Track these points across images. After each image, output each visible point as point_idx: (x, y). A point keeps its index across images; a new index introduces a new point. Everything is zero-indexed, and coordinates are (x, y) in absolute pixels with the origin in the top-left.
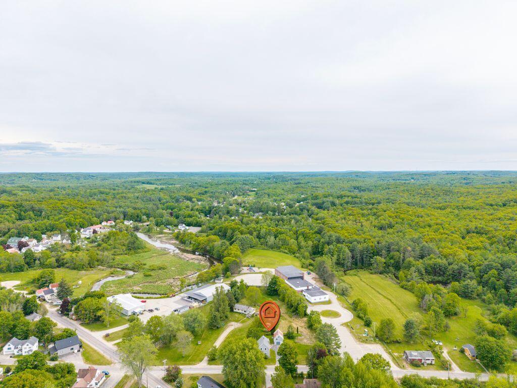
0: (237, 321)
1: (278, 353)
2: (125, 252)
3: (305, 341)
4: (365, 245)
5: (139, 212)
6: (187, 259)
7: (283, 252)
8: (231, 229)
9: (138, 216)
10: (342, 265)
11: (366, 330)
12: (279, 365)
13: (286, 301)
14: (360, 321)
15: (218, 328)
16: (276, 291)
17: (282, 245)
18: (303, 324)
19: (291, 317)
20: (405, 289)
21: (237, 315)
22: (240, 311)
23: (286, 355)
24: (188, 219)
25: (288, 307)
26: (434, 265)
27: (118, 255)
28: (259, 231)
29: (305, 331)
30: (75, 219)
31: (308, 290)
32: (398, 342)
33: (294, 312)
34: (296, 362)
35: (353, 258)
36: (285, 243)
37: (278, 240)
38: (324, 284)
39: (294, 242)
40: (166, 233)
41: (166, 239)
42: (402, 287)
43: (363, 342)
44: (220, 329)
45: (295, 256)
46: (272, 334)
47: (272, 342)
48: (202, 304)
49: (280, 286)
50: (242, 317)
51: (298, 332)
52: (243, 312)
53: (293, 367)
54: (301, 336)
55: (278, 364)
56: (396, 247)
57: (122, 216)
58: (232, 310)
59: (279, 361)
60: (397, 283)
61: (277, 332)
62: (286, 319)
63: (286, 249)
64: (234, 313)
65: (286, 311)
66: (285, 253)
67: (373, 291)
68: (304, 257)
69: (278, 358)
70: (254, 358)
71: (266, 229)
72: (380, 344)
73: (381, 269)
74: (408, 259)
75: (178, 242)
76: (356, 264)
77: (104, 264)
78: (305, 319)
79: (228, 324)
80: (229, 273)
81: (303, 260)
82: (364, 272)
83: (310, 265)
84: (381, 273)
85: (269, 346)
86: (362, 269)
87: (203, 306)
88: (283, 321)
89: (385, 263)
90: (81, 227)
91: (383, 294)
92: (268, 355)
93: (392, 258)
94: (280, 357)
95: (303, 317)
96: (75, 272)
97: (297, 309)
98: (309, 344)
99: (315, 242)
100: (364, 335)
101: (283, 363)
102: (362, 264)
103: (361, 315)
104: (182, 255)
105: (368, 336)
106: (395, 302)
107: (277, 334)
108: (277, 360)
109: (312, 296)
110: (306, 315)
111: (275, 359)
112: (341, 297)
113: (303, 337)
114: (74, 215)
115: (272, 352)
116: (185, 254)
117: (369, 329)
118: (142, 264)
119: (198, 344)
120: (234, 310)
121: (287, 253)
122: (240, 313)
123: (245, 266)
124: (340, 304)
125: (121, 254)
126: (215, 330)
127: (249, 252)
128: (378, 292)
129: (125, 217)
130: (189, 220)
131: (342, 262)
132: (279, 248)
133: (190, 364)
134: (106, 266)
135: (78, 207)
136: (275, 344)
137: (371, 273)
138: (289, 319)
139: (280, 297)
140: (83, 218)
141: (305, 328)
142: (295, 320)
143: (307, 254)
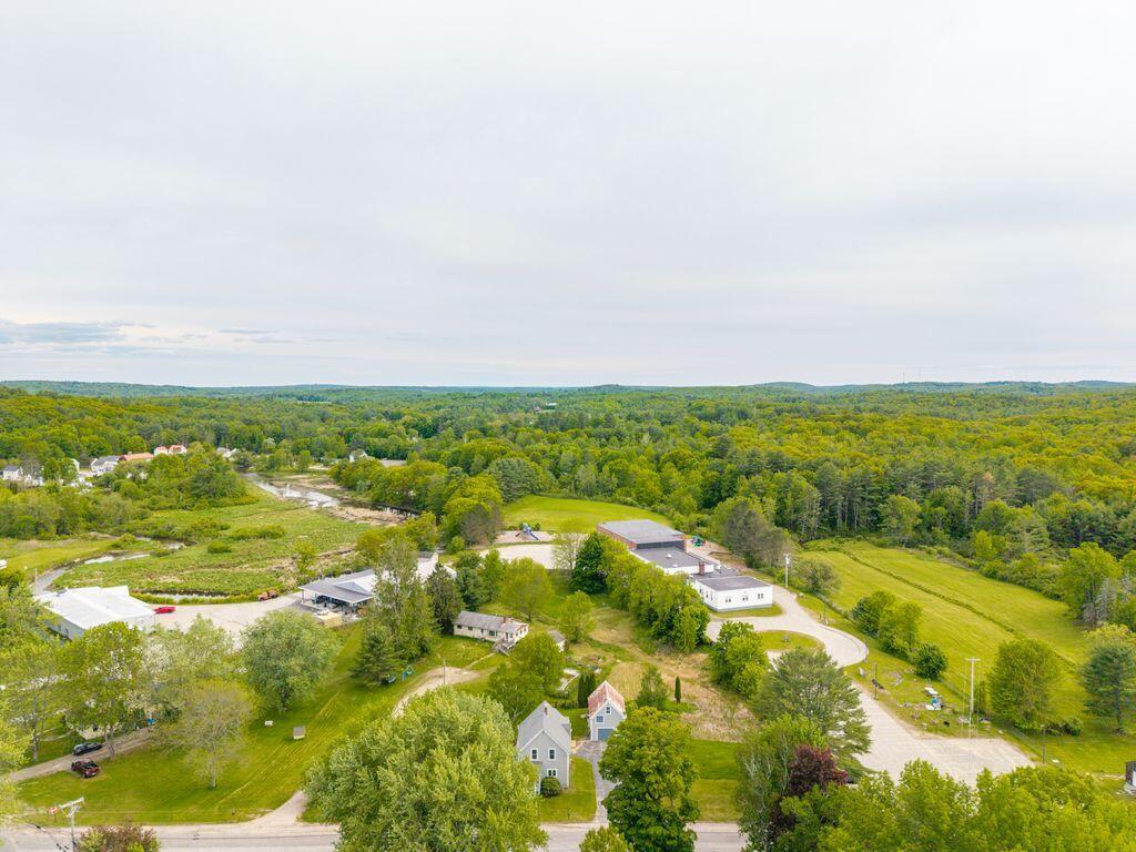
0: (460, 663)
1: (603, 765)
2: (184, 503)
3: (709, 726)
4: (857, 471)
5: (255, 428)
6: (352, 518)
7: (620, 502)
8: (482, 453)
9: (253, 439)
10: (794, 527)
11: (932, 691)
12: (606, 825)
13: (633, 604)
14: (895, 663)
15: (385, 683)
16: (599, 578)
17: (619, 486)
18: (694, 674)
19: (651, 653)
20: (1003, 579)
21: (462, 646)
22: (476, 633)
23: (639, 775)
24: (376, 440)
25: (641, 625)
26: (1073, 518)
27: (160, 509)
28: (556, 459)
29: (703, 696)
30: (80, 435)
31: (701, 574)
32: (1068, 731)
33: (660, 635)
34: (688, 810)
35: (823, 504)
36: (624, 479)
37: (608, 474)
38: (750, 565)
39: (651, 477)
40: (314, 472)
41: (310, 482)
42: (992, 575)
43: (933, 729)
44: (392, 689)
45: (654, 511)
46: (583, 703)
47: (580, 730)
48: (354, 618)
49: (612, 559)
50: (479, 650)
51: (678, 696)
52: (486, 635)
53: (674, 834)
54: (690, 711)
55: (601, 821)
56: (950, 474)
57: (211, 436)
58: (446, 628)
59: (607, 803)
60: (970, 566)
61: (603, 692)
62: (632, 659)
63: (628, 494)
64: (453, 641)
65: (632, 637)
66: (625, 504)
67: (904, 586)
68: (680, 508)
69: (604, 788)
70: (475, 787)
71: (575, 451)
72: (1002, 736)
73: (911, 534)
74: (990, 504)
75: (337, 488)
76: (833, 524)
77: (107, 527)
78: (702, 657)
79: (429, 673)
80: (458, 540)
81: (678, 514)
82: (859, 544)
83: (698, 525)
84: (910, 545)
85: (571, 746)
86: (850, 536)
87: (356, 623)
88: (624, 664)
89: (921, 516)
90: (94, 455)
91: (938, 591)
92: (564, 777)
93: (938, 503)
94: (612, 786)
95: (691, 652)
96: (10, 541)
97: (670, 627)
98: (727, 739)
99: (709, 474)
100: (929, 707)
101: (627, 816)
102: (850, 526)
103: (899, 642)
104: (341, 510)
105: (947, 711)
106: (987, 612)
107: (601, 698)
108: (600, 799)
109: (718, 589)
110: (702, 643)
111: (591, 797)
112: (808, 596)
113: (699, 714)
114: (78, 426)
115: (580, 767)
116: (351, 509)
117: (938, 685)
118: (215, 526)
119: (291, 740)
120: (457, 632)
121: (631, 505)
122: (475, 640)
123: (510, 529)
124: (811, 615)
125: (171, 508)
126: (374, 690)
127: (527, 503)
128: (919, 587)
129: (219, 439)
130: (378, 442)
131: (793, 517)
132: (611, 492)
133: (222, 819)
134: (111, 530)
135: (97, 413)
136: (594, 736)
137: (882, 546)
138: (645, 658)
139: (613, 595)
140: (101, 434)
141: (704, 685)
142: (667, 659)
143: (689, 500)
